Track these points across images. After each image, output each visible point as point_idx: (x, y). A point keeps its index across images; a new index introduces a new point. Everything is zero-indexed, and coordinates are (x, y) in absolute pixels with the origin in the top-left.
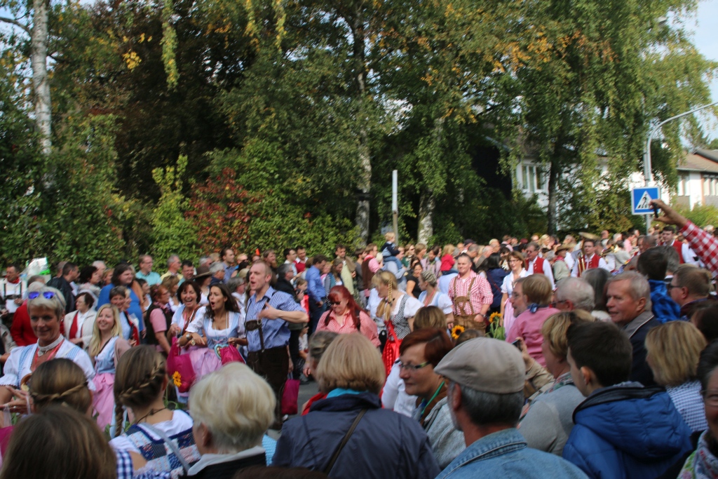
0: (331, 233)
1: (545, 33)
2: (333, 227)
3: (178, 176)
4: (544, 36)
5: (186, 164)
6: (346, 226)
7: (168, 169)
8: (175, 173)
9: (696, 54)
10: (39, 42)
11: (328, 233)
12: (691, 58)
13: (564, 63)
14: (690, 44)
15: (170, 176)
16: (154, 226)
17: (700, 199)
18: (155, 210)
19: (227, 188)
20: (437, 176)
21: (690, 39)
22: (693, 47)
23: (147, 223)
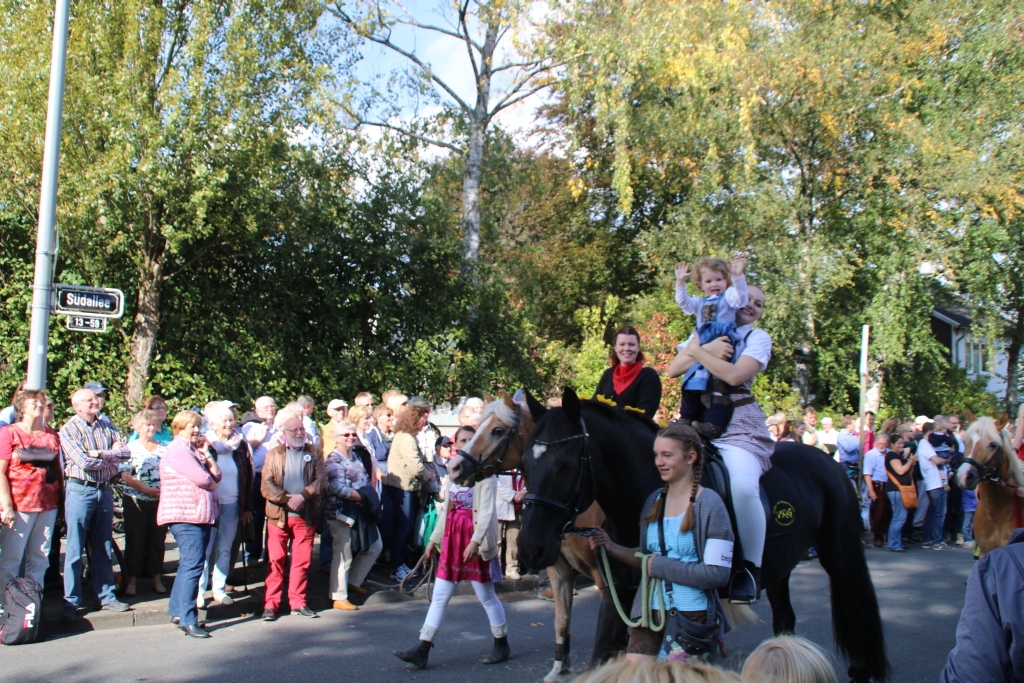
0: (768, 397)
2: (769, 390)
3: (605, 319)
5: (616, 305)
6: (783, 392)
7: (594, 310)
8: (603, 314)
10: (473, 166)
11: (764, 397)
15: (596, 318)
16: (577, 372)
18: (579, 355)
19: (658, 336)
20: (894, 339)
23: (570, 368)
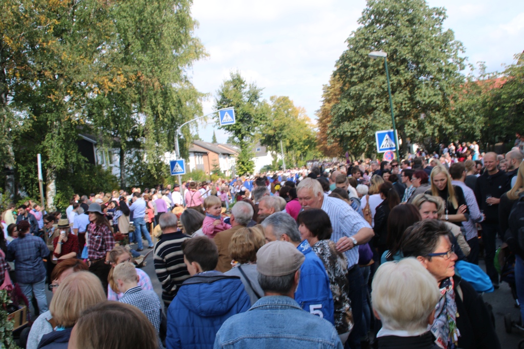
1: (122, 72)
4: (122, 74)
9: (194, 89)
12: (192, 91)
13: (134, 89)
14: (190, 83)
17: (195, 166)
20: (59, 157)
21: (191, 80)
22: (192, 85)
